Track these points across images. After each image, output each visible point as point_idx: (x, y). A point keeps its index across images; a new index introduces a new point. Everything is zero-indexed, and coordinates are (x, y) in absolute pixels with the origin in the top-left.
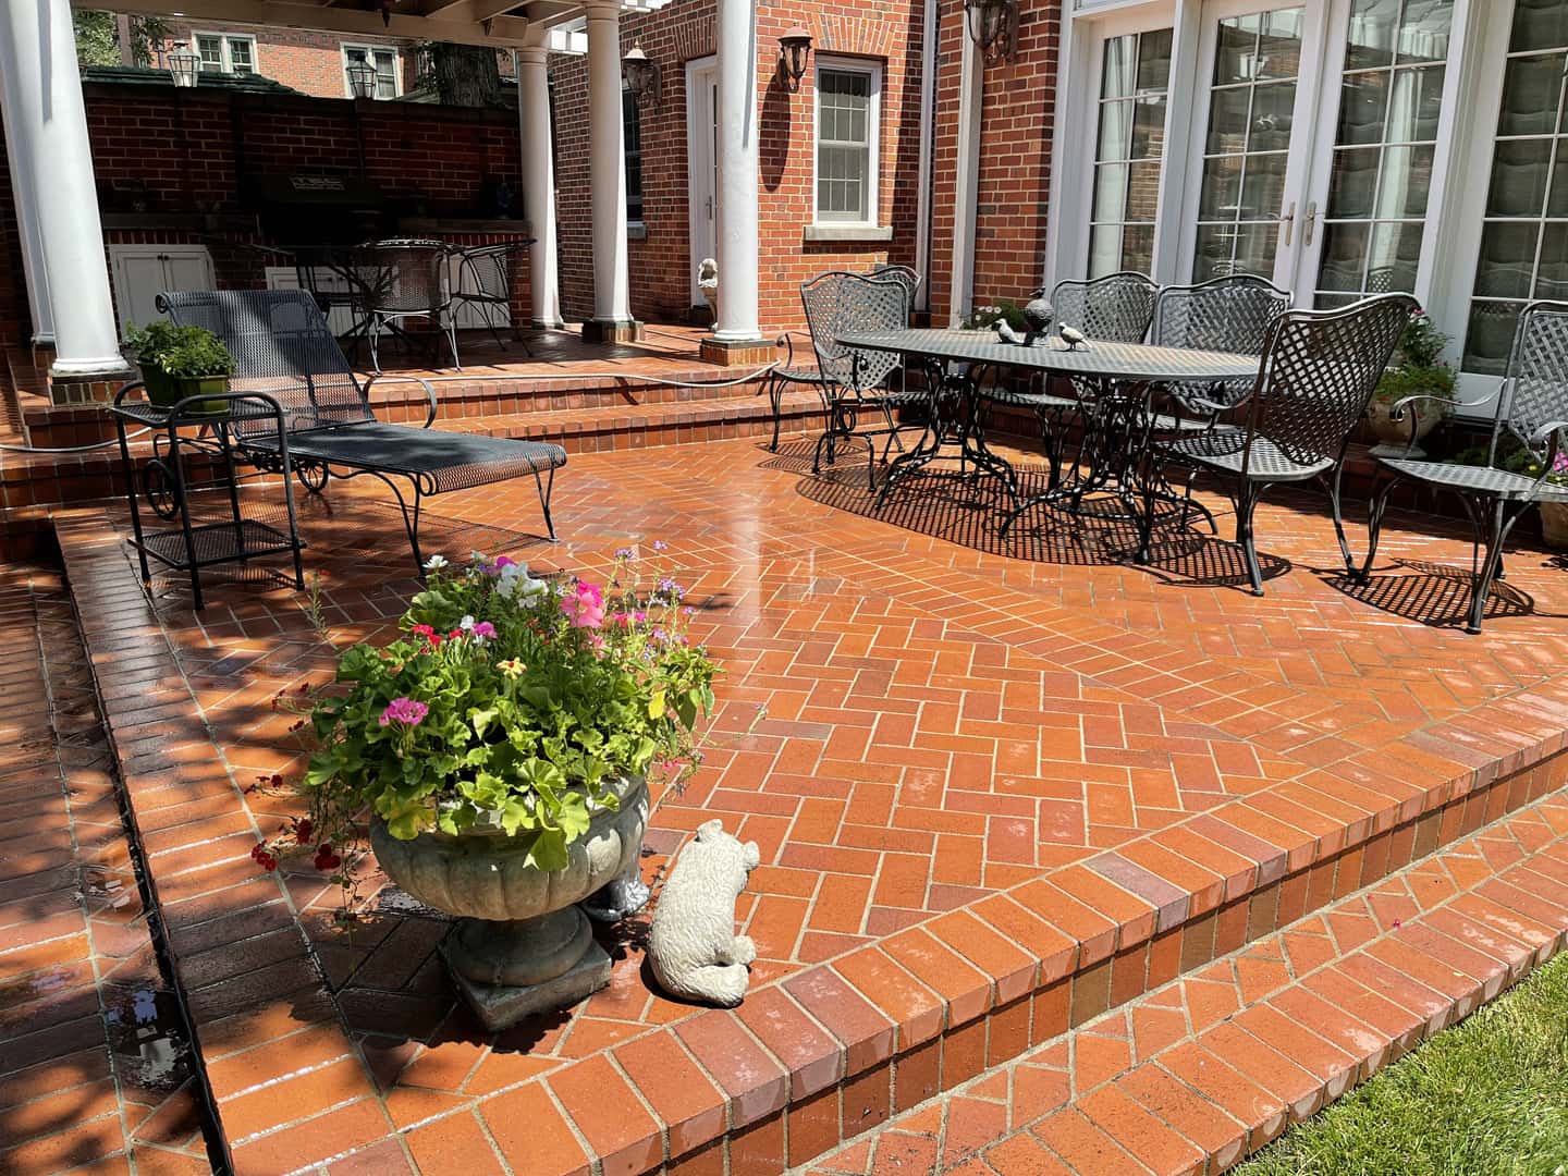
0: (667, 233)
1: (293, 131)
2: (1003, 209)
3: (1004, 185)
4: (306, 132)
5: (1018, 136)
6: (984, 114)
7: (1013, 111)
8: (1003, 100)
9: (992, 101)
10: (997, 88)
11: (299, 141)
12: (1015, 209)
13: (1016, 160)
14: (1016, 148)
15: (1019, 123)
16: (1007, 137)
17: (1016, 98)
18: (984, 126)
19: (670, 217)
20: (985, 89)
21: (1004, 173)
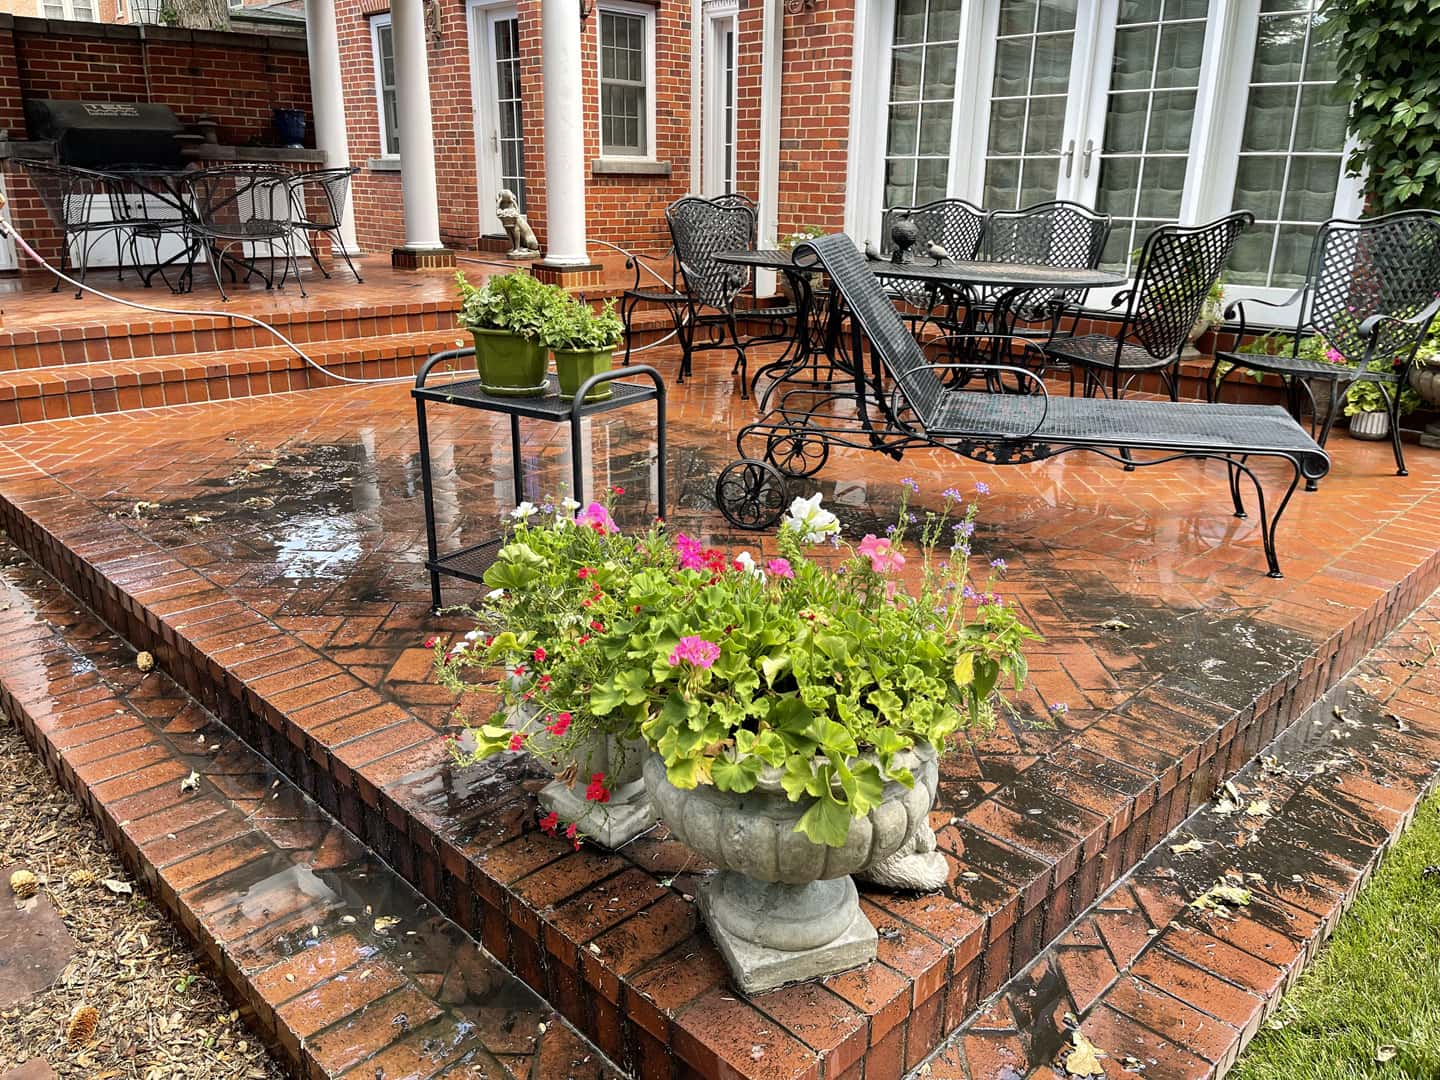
0: (453, 166)
1: (77, 57)
2: (805, 145)
3: (806, 123)
4: (91, 58)
5: (819, 77)
6: (785, 57)
7: (814, 55)
8: (803, 43)
9: (793, 44)
10: (797, 32)
11: (85, 67)
12: (818, 145)
13: (818, 100)
14: (817, 89)
15: (819, 65)
16: (807, 78)
17: (815, 43)
18: (785, 68)
19: (454, 150)
20: (785, 33)
21: (806, 111)
